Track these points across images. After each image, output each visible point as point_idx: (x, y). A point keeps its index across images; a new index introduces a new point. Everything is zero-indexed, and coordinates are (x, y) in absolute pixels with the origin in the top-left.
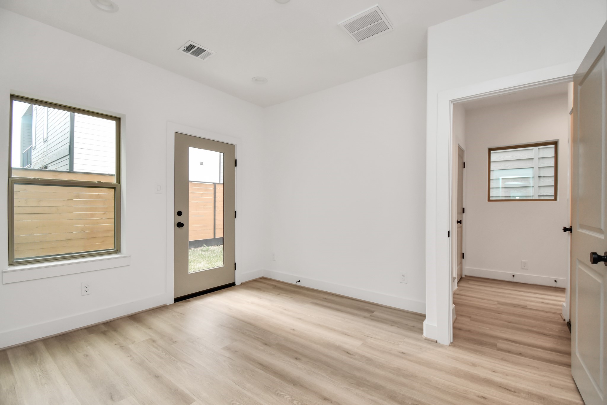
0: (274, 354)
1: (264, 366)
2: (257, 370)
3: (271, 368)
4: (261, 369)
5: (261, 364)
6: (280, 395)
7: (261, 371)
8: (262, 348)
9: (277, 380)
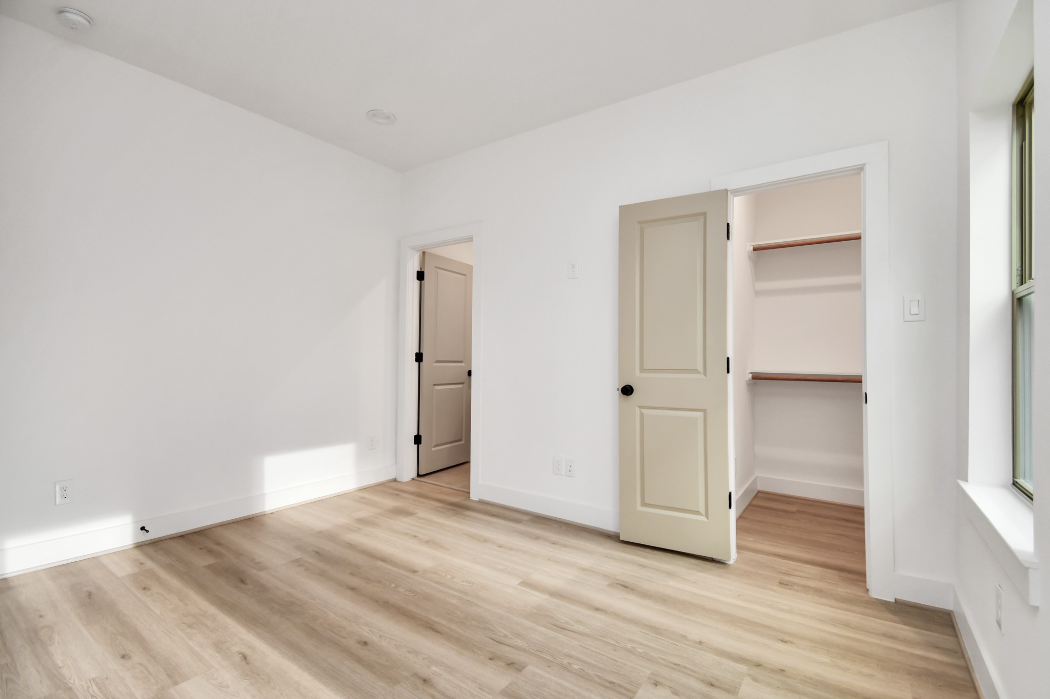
0: (409, 652)
1: (430, 628)
2: (443, 622)
3: (418, 625)
4: (436, 622)
5: (437, 631)
6: (410, 591)
7: (436, 620)
8: (434, 668)
9: (411, 608)
